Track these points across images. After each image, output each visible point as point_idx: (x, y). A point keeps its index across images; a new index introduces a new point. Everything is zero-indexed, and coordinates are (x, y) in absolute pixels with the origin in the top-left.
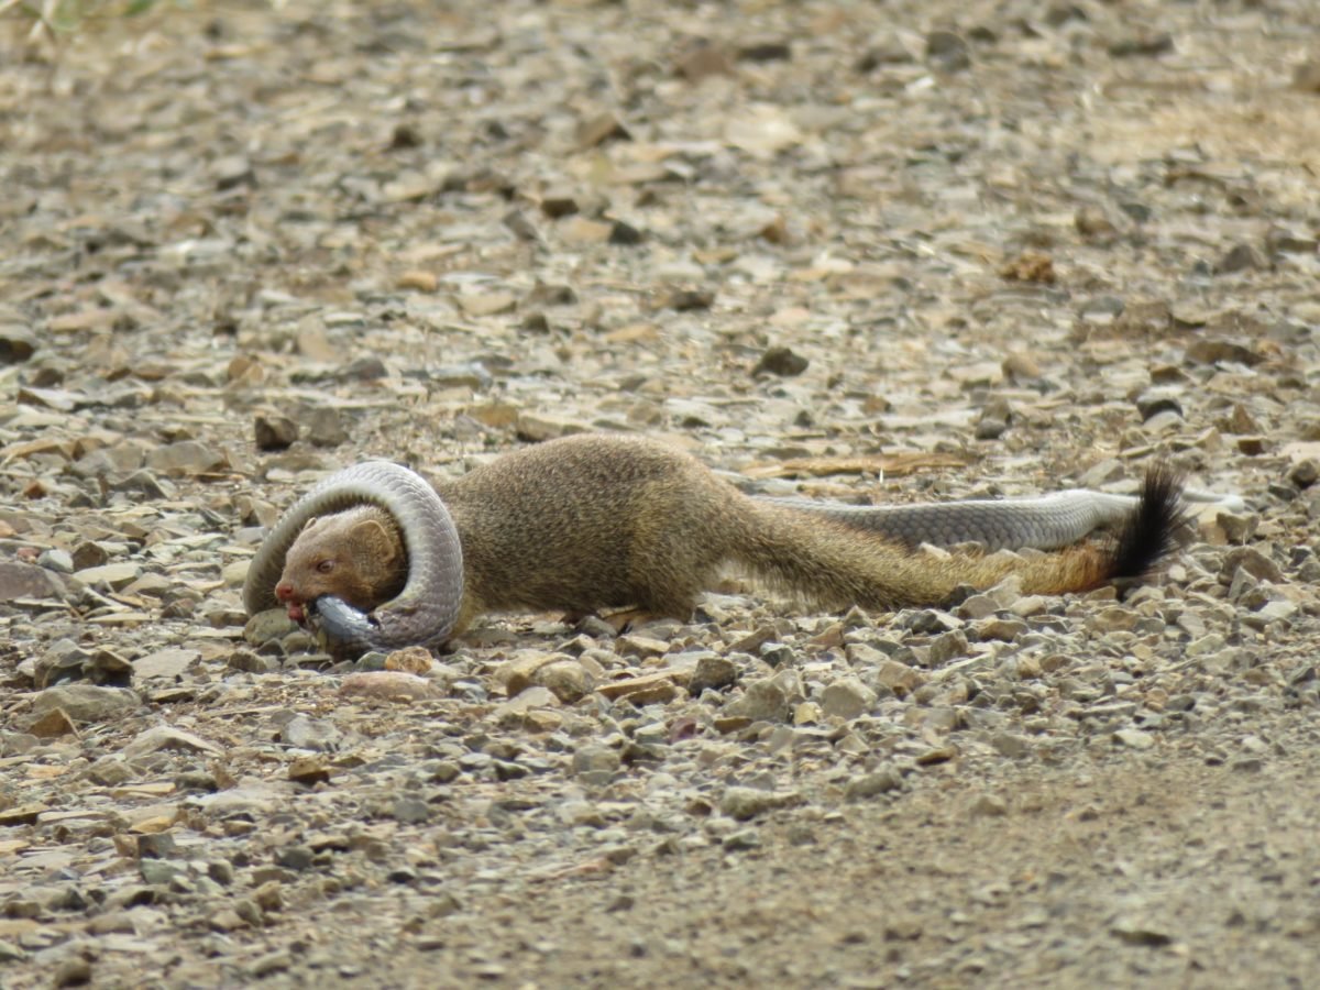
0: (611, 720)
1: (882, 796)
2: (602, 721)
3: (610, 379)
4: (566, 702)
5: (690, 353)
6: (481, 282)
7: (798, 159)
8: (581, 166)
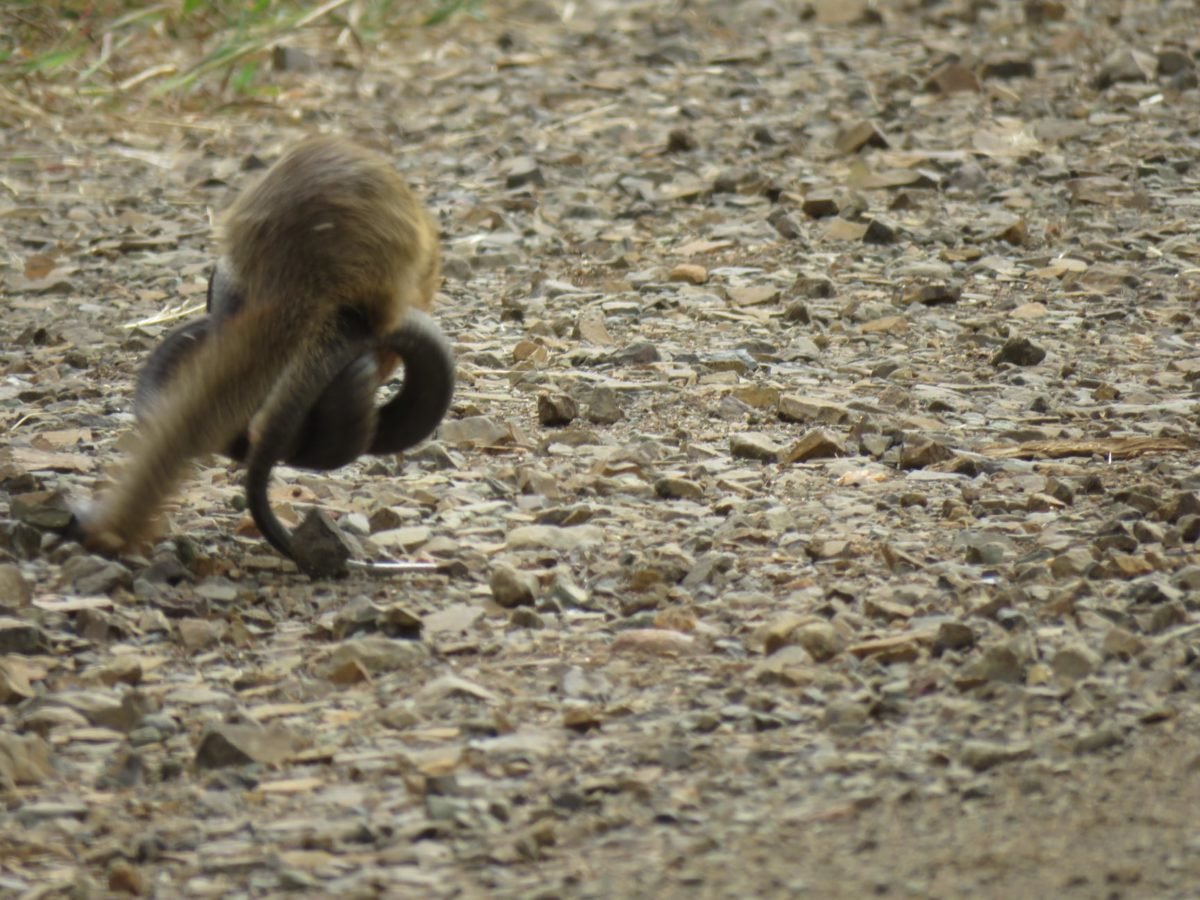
0: (860, 677)
1: (1106, 752)
2: (852, 679)
3: (863, 365)
4: (819, 660)
5: (936, 342)
6: (748, 275)
7: (1041, 167)
8: (840, 171)
